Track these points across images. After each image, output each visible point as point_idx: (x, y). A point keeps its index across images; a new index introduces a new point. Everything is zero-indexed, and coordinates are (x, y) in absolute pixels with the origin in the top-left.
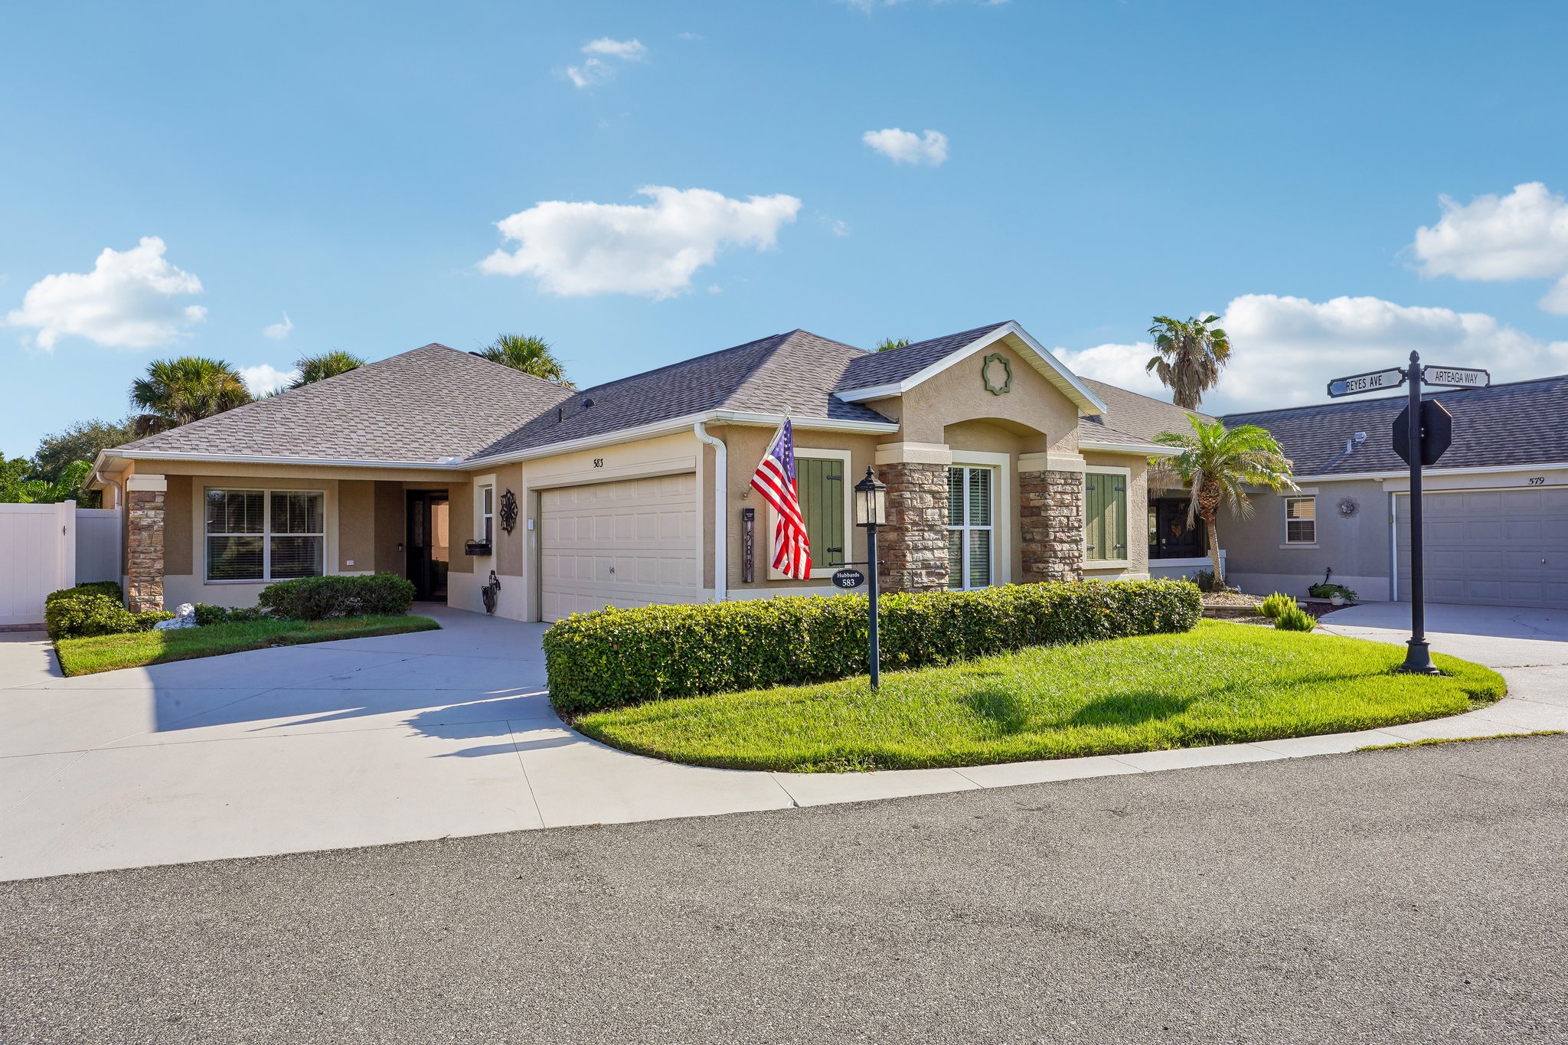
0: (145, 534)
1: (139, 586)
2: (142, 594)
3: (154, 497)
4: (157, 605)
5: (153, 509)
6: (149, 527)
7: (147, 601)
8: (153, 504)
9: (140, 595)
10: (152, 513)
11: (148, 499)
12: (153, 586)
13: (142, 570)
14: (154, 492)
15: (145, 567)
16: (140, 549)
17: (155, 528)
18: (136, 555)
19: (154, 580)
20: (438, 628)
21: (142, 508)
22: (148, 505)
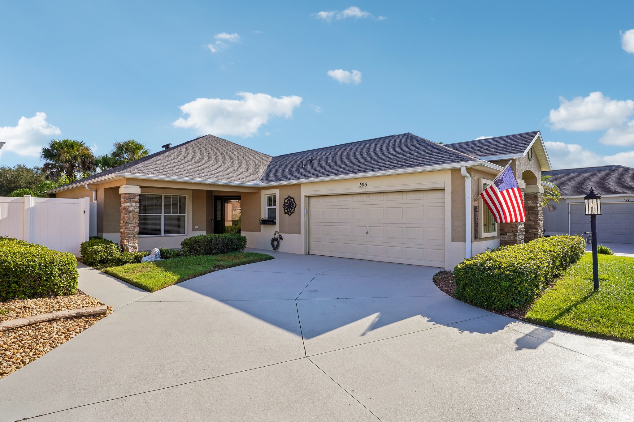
0: (131, 214)
1: (128, 239)
2: (130, 243)
3: (135, 197)
4: (136, 248)
5: (134, 202)
6: (133, 211)
7: (132, 247)
8: (135, 200)
9: (129, 244)
10: (134, 204)
11: (132, 198)
12: (134, 240)
13: (129, 232)
14: (135, 194)
15: (131, 230)
16: (129, 221)
17: (135, 211)
18: (127, 224)
19: (134, 236)
20: (273, 258)
21: (130, 202)
22: (132, 200)
